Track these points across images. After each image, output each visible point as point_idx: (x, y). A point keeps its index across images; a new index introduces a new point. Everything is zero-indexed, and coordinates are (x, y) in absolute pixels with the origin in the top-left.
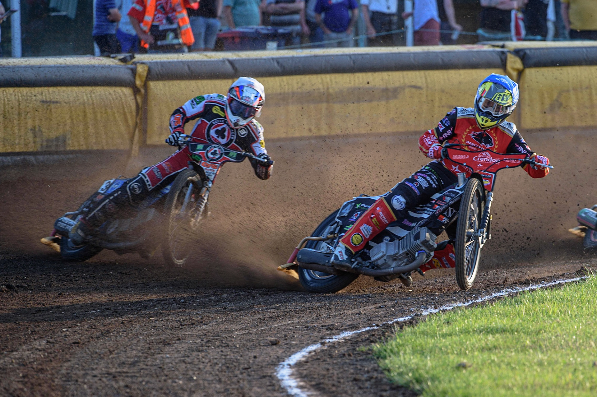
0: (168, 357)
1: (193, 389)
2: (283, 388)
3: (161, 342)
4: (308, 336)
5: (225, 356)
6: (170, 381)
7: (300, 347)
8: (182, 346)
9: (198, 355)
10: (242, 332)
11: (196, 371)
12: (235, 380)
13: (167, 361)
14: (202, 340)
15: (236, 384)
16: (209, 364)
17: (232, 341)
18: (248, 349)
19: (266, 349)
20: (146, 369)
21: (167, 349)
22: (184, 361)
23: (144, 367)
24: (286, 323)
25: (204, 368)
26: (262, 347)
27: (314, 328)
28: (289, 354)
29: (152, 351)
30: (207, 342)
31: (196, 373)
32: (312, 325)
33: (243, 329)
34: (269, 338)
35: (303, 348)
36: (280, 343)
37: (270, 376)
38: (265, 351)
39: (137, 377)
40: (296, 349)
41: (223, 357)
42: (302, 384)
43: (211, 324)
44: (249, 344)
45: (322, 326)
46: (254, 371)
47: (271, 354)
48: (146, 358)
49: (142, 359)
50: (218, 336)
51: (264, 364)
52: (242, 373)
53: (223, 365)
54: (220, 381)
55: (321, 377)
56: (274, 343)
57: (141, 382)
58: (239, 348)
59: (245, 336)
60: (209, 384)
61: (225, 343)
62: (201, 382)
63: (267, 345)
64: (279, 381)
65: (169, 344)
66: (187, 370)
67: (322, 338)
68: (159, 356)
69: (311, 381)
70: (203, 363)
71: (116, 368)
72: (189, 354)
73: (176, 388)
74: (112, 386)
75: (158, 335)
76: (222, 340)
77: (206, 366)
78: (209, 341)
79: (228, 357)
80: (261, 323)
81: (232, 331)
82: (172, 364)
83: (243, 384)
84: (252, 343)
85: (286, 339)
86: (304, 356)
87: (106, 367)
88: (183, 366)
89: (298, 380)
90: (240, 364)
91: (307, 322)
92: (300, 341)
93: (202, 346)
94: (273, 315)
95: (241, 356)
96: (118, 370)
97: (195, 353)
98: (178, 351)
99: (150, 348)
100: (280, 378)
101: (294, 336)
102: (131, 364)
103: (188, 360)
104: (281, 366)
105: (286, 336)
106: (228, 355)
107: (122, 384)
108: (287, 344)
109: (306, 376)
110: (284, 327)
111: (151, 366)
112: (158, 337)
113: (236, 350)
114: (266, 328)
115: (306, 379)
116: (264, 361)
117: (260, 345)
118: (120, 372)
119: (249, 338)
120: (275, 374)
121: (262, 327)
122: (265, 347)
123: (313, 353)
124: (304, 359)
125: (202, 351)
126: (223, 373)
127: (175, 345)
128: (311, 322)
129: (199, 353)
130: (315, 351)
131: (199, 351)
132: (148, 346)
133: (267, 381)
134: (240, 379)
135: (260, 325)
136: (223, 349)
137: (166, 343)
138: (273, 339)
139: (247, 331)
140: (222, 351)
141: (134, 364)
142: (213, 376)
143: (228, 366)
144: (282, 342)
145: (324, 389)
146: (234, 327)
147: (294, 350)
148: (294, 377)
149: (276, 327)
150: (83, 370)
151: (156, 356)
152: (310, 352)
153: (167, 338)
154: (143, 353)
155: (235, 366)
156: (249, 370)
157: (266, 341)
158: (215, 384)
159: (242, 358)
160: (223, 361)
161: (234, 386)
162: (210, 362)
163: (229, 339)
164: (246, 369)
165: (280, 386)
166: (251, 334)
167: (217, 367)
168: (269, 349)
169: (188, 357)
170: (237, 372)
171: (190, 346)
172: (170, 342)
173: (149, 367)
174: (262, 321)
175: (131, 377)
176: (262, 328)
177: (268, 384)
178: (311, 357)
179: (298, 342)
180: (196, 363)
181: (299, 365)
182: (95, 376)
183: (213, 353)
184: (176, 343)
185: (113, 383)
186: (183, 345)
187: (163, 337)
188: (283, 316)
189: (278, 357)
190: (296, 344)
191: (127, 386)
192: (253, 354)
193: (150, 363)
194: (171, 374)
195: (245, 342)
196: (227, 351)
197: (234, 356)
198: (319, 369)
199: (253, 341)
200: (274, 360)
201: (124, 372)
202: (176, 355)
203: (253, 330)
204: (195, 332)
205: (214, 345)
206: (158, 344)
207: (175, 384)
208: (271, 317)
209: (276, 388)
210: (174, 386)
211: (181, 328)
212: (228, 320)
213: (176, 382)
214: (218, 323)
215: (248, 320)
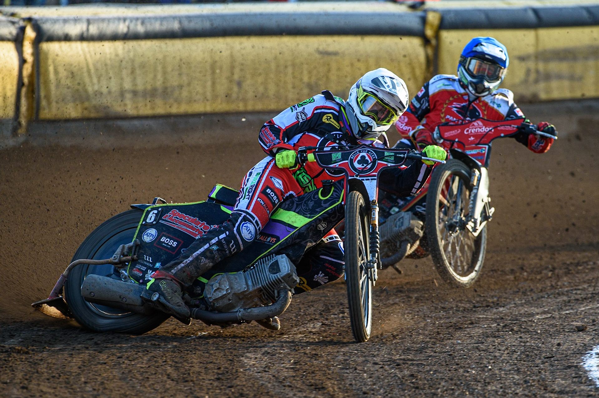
0: (459, 344)
1: (488, 380)
2: (590, 381)
3: (451, 326)
5: (524, 342)
6: (461, 370)
8: (477, 331)
9: (494, 342)
10: (544, 316)
11: (491, 359)
12: (535, 369)
13: (458, 347)
14: (498, 325)
15: (537, 376)
16: (506, 352)
17: (532, 326)
18: (551, 335)
19: (571, 336)
20: (434, 357)
21: (458, 334)
22: (477, 348)
23: (432, 354)
24: (595, 306)
25: (501, 356)
26: (567, 334)
29: (441, 335)
30: (505, 326)
31: (492, 361)
33: (545, 313)
34: (574, 323)
36: (587, 330)
37: (576, 367)
38: (570, 338)
39: (424, 365)
41: (523, 344)
43: (508, 307)
44: (552, 330)
46: (557, 360)
47: (577, 342)
48: (434, 344)
49: (430, 345)
50: (517, 320)
51: (569, 352)
52: (543, 363)
53: (522, 353)
54: (518, 371)
56: (581, 329)
57: (428, 372)
58: (541, 334)
59: (547, 321)
60: (506, 374)
61: (525, 329)
62: (497, 372)
63: (572, 331)
64: (586, 372)
65: (460, 328)
66: (481, 359)
68: (450, 342)
70: (499, 350)
71: (400, 355)
72: (483, 341)
73: (468, 378)
74: (396, 376)
75: (448, 318)
76: (521, 326)
77: (503, 354)
79: (529, 344)
80: (566, 306)
81: (532, 315)
82: (464, 351)
83: (545, 375)
84: (555, 329)
85: (594, 325)
87: (389, 354)
88: (477, 353)
90: (541, 352)
93: (498, 331)
94: (578, 297)
95: (543, 343)
96: (403, 357)
97: (491, 339)
98: (471, 336)
99: (438, 333)
100: (587, 369)
102: (417, 350)
103: (482, 346)
104: (589, 355)
105: (594, 321)
106: (527, 342)
107: (406, 372)
108: (595, 330)
110: (592, 311)
111: (440, 353)
112: (448, 321)
113: (537, 337)
114: (572, 311)
116: (569, 349)
117: (564, 331)
118: (404, 360)
119: (552, 323)
120: (582, 364)
121: (567, 310)
122: (570, 334)
125: (499, 337)
126: (522, 362)
127: (468, 329)
129: (495, 339)
131: (495, 337)
132: (436, 330)
133: (572, 372)
134: (542, 369)
135: (564, 308)
136: (522, 335)
137: (458, 328)
138: (579, 324)
139: (549, 315)
140: (521, 337)
141: (420, 351)
142: (511, 365)
143: (528, 355)
144: (589, 328)
146: (534, 310)
149: (582, 311)
150: (362, 356)
151: (445, 342)
153: (458, 322)
154: (430, 338)
155: (536, 355)
156: (552, 359)
157: (571, 327)
158: (512, 374)
159: (543, 346)
160: (522, 348)
161: (534, 378)
162: (507, 349)
163: (530, 323)
164: (547, 358)
165: (588, 378)
166: (554, 318)
167: (515, 356)
168: (575, 336)
169: (482, 343)
170: (538, 361)
171: (485, 331)
172: (462, 327)
173: (437, 354)
174: (567, 303)
175: (418, 365)
176: (568, 312)
177: (573, 375)
180: (491, 351)
182: (376, 364)
183: (511, 340)
184: (468, 327)
185: (397, 371)
187: (454, 320)
188: (591, 298)
189: (585, 345)
191: (412, 375)
192: (556, 342)
193: (438, 350)
194: (462, 363)
195: (547, 328)
196: (527, 337)
197: (534, 343)
199: (556, 326)
200: (581, 348)
201: (409, 360)
202: (468, 341)
203: (556, 314)
204: (490, 315)
205: (512, 330)
206: (447, 328)
207: (467, 374)
208: (577, 300)
209: (583, 380)
210: (466, 377)
211: (475, 311)
212: (528, 303)
213: (468, 372)
214: (516, 306)
215: (550, 303)
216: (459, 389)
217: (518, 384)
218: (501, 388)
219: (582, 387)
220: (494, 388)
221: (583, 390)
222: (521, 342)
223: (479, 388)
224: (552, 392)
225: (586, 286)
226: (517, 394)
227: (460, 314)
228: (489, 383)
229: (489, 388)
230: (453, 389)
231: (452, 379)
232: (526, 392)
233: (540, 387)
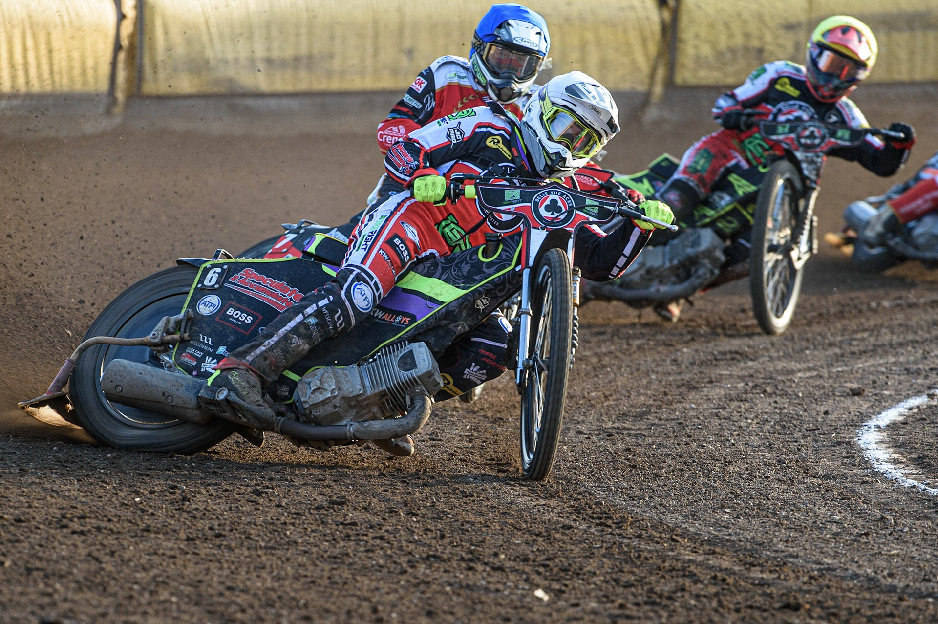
0: (693, 408)
1: (729, 458)
2: (867, 462)
3: (683, 385)
4: (908, 384)
5: (780, 409)
6: (694, 445)
7: (897, 399)
8: (717, 393)
9: (740, 407)
10: (808, 374)
11: (735, 431)
12: (793, 445)
13: (692, 413)
14: (746, 384)
15: (795, 454)
16: (755, 421)
17: (791, 387)
18: (816, 400)
19: (843, 402)
20: (658, 425)
21: (692, 395)
22: (717, 415)
23: (656, 421)
24: (876, 363)
25: (748, 427)
26: (837, 399)
27: (918, 373)
28: (878, 410)
29: (670, 397)
30: (755, 386)
32: (915, 367)
33: (809, 369)
34: (849, 385)
35: (900, 401)
36: (866, 393)
37: (848, 443)
38: (842, 405)
39: (645, 436)
40: (889, 402)
41: (778, 411)
42: (896, 456)
43: (761, 360)
44: (817, 393)
45: (931, 369)
46: (824, 434)
47: (851, 410)
48: (660, 407)
49: (653, 409)
50: (771, 378)
51: (840, 423)
52: (804, 437)
53: (776, 423)
54: (770, 447)
55: (926, 448)
56: (856, 393)
57: (650, 445)
58: (803, 398)
59: (812, 381)
60: (754, 451)
61: (782, 390)
62: (742, 447)
63: (845, 395)
64: (861, 450)
65: (695, 388)
66: (721, 429)
67: (929, 388)
68: (680, 405)
69: (911, 453)
70: (747, 418)
71: (613, 422)
72: (725, 405)
73: (703, 455)
74: (606, 450)
75: (680, 374)
76: (776, 386)
77: (750, 424)
78: (756, 385)
79: (786, 411)
80: (837, 361)
81: (792, 372)
82: (698, 418)
84: (822, 392)
85: (875, 387)
86: (901, 415)
87: (598, 420)
88: (716, 421)
89: (891, 450)
90: (802, 422)
91: (908, 362)
92: (896, 391)
93: (746, 392)
94: (855, 349)
95: (805, 411)
96: (616, 425)
97: (735, 404)
98: (709, 399)
99: (666, 394)
100: (862, 446)
101: (887, 383)
102: (635, 416)
103: (723, 413)
104: (866, 428)
105: (874, 382)
106: (784, 408)
107: (620, 445)
108: (876, 395)
109: (903, 445)
110: (872, 369)
111: (667, 420)
112: (679, 377)
113: (797, 401)
114: (845, 368)
115: (902, 450)
116: (839, 419)
117: (834, 394)
118: (618, 428)
119: (818, 383)
120: (856, 439)
121: (839, 366)
122: (842, 399)
123: (915, 411)
124: (901, 419)
125: (746, 400)
126: (776, 435)
127: (705, 390)
128: (916, 362)
129: (741, 404)
130: (918, 407)
131: (741, 401)
132: (663, 390)
133: (842, 450)
134: (802, 446)
135: (835, 364)
136: (778, 399)
137: (693, 387)
138: (855, 386)
139: (815, 373)
140: (776, 402)
141: (640, 416)
142: (761, 439)
143: (785, 425)
144: (868, 392)
145: (930, 465)
146: (794, 365)
147: (887, 404)
148: (883, 445)
149: (860, 368)
151: (675, 406)
152: (910, 409)
153: (694, 379)
154: (654, 400)
155: (795, 426)
156: (817, 432)
157: (844, 389)
158: (763, 451)
159: (805, 414)
160: (777, 417)
161: (792, 456)
162: (756, 417)
163: (788, 383)
164: (810, 430)
165: (863, 458)
166: (821, 377)
167: (767, 427)
168: (848, 402)
169: (724, 408)
170: (797, 435)
171: (728, 392)
172: (697, 386)
173: (663, 422)
174: (839, 358)
175: (636, 435)
176: (840, 369)
177: (844, 454)
178: (913, 416)
179: (893, 393)
180: (735, 419)
181: (893, 427)
182: (580, 433)
183: (763, 405)
184: (705, 387)
185: (608, 444)
186: (718, 391)
187: (687, 377)
188: (872, 351)
189: (861, 413)
190: (890, 396)
191: (628, 450)
192: (823, 409)
193: (664, 416)
194: (696, 434)
195: (811, 390)
196: (783, 402)
197: (793, 410)
198: (925, 434)
199: (824, 388)
200: (855, 418)
201: (625, 429)
202: (705, 406)
203: (825, 372)
204: (736, 371)
205: (764, 392)
206: (678, 387)
207: (702, 450)
208: (853, 353)
209: (857, 463)
210: (700, 453)
211: (716, 365)
212: (787, 356)
213: (703, 446)
214: (771, 359)
215: (819, 357)
216: (690, 470)
217: (770, 465)
218: (747, 469)
219: (855, 471)
220: (737, 469)
221: (856, 475)
222: (776, 408)
223: (717, 469)
224: (814, 477)
225: (865, 335)
226: (767, 477)
227: (696, 369)
228: (730, 462)
229: (731, 468)
230: (682, 470)
231: (681, 457)
232: (780, 476)
233: (798, 469)
